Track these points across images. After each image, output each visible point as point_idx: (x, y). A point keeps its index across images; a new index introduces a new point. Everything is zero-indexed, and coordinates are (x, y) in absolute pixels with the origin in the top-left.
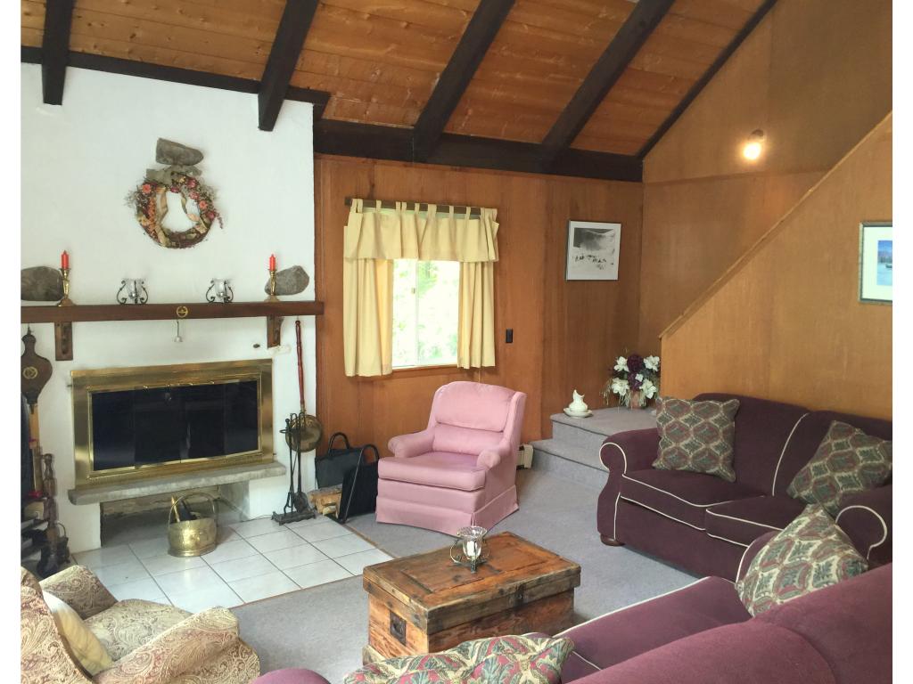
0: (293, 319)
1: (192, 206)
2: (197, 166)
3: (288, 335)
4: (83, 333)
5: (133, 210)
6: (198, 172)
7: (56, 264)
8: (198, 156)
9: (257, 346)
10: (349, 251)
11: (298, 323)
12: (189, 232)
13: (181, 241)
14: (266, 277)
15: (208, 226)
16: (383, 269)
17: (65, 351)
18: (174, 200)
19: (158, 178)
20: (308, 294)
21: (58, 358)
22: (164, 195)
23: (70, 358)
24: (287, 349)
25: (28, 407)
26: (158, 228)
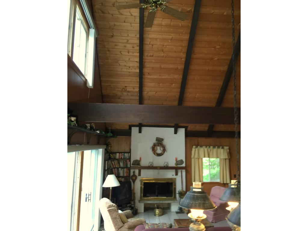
0: (180, 170)
1: (162, 149)
2: (162, 142)
4: (143, 171)
5: (151, 150)
6: (162, 143)
7: (139, 159)
8: (162, 140)
9: (173, 175)
10: (192, 156)
11: (181, 171)
12: (161, 153)
13: (159, 155)
14: (175, 162)
15: (164, 152)
16: (200, 160)
17: (140, 174)
18: (158, 148)
19: (156, 144)
20: (184, 165)
21: (139, 176)
22: (157, 147)
24: (179, 176)
25: (133, 184)
26: (155, 153)
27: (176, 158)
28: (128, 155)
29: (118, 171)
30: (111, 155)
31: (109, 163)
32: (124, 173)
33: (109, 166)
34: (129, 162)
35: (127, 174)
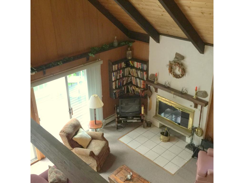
1: (181, 70)
3: (199, 107)
9: (191, 106)
13: (177, 76)
15: (183, 75)
18: (177, 68)
23: (157, 92)
24: (199, 110)
25: (149, 99)
26: (172, 73)
27: (197, 88)
28: (145, 67)
29: (136, 80)
30: (130, 61)
31: (128, 71)
32: (141, 84)
33: (128, 74)
34: (146, 75)
35: (143, 86)
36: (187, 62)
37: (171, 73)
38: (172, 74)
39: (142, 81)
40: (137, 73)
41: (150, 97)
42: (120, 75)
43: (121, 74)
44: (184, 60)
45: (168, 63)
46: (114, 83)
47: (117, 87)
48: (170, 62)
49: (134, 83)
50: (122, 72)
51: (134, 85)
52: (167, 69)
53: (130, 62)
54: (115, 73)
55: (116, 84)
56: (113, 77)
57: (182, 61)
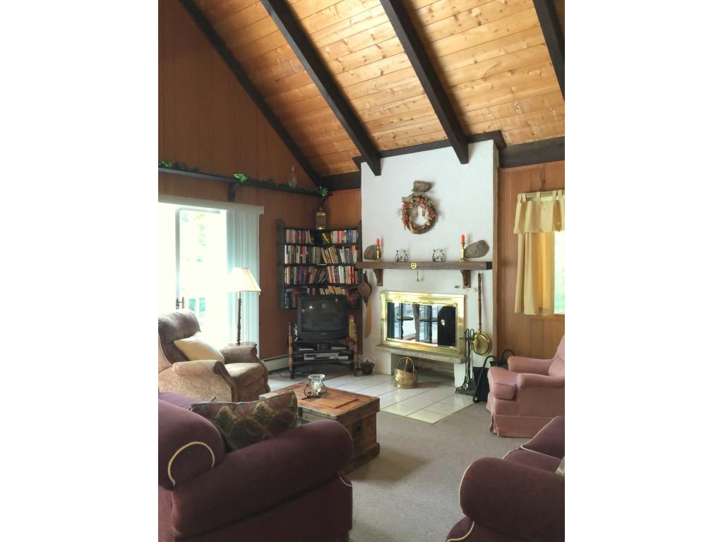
0: (477, 272)
1: (427, 213)
2: (428, 192)
3: (475, 282)
8: (429, 186)
9: (457, 287)
11: (480, 274)
12: (424, 226)
13: (420, 230)
15: (433, 223)
17: (380, 282)
18: (419, 210)
21: (378, 285)
22: (414, 209)
23: (382, 285)
24: (474, 290)
25: (364, 304)
26: (410, 225)
27: (463, 237)
28: (354, 234)
29: (337, 272)
30: (323, 235)
31: (319, 254)
32: (347, 277)
33: (318, 260)
34: (356, 251)
35: (352, 280)
36: (437, 194)
37: (408, 227)
38: (411, 228)
39: (350, 267)
40: (338, 254)
41: (366, 301)
42: (301, 258)
43: (304, 256)
44: (431, 190)
45: (401, 205)
46: (287, 270)
47: (295, 283)
48: (404, 199)
49: (332, 280)
50: (307, 253)
51: (332, 285)
52: (399, 220)
53: (322, 237)
54: (290, 247)
55: (291, 273)
56: (286, 255)
57: (428, 194)
